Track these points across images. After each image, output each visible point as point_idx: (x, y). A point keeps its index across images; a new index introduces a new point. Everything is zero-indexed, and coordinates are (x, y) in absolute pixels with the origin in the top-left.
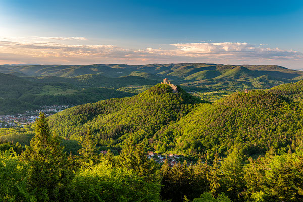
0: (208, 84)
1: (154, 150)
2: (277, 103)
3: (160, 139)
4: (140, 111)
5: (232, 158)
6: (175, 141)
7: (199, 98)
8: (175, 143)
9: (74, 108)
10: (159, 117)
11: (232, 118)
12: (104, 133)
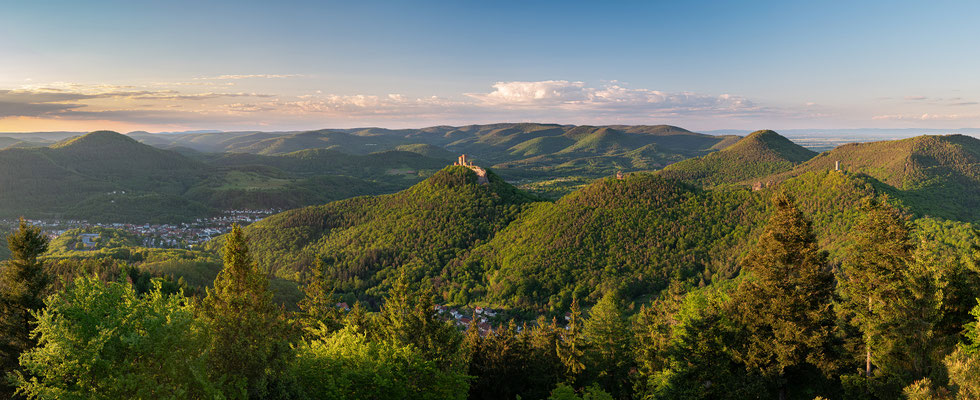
0: (546, 164)
1: (443, 300)
2: (675, 196)
3: (456, 277)
4: (414, 221)
5: (603, 309)
6: (487, 281)
7: (530, 192)
8: (485, 286)
9: (283, 215)
10: (451, 234)
11: (596, 229)
12: (342, 267)
